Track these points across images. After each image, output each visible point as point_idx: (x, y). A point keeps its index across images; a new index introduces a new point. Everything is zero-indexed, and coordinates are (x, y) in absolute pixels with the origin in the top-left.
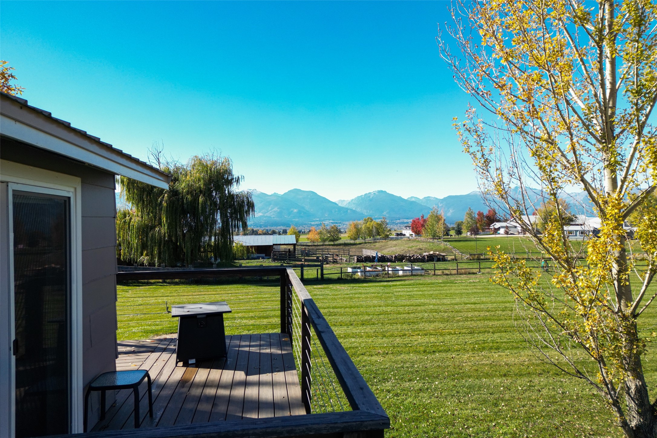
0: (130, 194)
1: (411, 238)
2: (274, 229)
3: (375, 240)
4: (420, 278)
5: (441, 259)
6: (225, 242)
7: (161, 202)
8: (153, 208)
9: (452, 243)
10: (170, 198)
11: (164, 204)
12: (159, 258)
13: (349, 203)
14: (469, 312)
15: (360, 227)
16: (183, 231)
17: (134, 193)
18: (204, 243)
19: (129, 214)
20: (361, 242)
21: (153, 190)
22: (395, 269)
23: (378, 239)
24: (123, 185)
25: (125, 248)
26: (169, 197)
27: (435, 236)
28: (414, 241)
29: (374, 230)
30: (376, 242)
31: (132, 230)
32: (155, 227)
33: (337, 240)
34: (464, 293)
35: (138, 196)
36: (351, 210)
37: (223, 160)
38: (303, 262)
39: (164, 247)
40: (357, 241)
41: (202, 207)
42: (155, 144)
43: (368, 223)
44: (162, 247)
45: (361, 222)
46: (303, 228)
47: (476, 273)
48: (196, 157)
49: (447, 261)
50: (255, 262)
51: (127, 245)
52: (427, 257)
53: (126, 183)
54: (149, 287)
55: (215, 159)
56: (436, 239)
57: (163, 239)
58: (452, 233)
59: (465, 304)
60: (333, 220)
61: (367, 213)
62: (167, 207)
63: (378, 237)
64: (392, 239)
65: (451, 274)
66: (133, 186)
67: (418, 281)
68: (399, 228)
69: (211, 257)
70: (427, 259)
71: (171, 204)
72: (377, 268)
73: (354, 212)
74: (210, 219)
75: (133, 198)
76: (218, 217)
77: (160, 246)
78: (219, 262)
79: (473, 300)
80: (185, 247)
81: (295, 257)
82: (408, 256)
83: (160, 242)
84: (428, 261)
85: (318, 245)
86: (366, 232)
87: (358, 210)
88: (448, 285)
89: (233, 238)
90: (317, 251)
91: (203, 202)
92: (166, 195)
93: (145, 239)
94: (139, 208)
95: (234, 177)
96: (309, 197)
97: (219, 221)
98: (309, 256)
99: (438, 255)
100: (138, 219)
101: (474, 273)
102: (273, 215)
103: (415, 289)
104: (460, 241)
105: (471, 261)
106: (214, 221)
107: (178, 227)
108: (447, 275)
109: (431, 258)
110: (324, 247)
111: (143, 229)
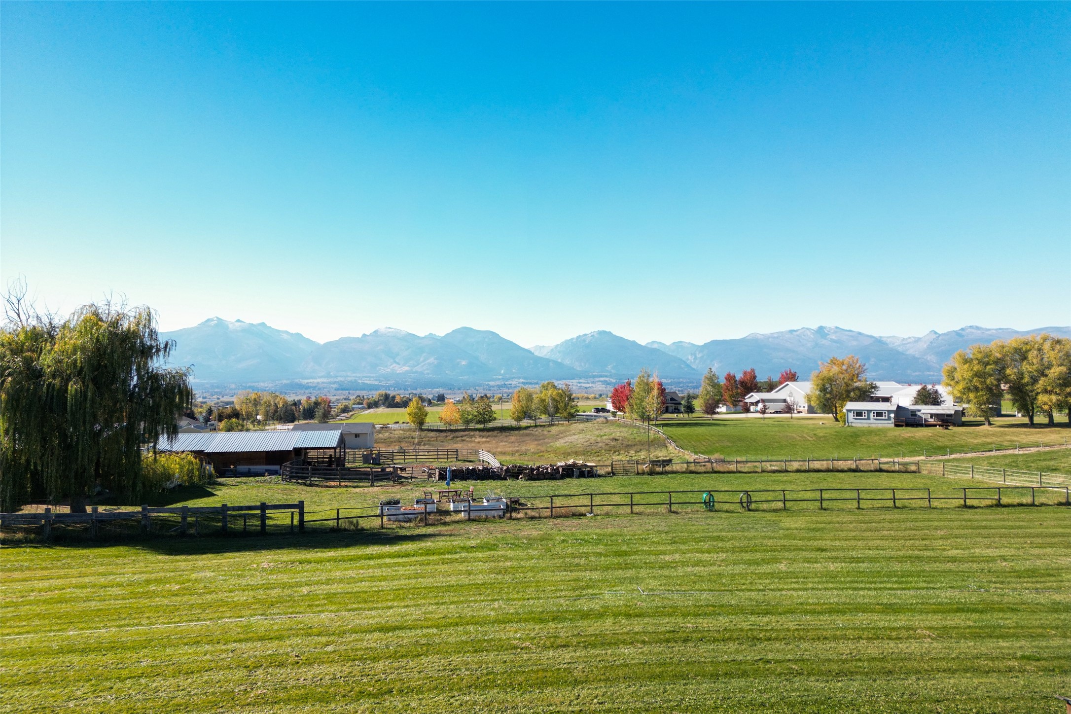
1: (610, 418)
3: (552, 420)
5: (586, 473)
13: (552, 350)
23: (556, 420)
26: (15, 383)
27: (644, 417)
28: (613, 423)
29: (552, 404)
30: (553, 425)
33: (490, 421)
40: (523, 424)
41: (75, 401)
49: (595, 476)
52: (563, 470)
56: (645, 421)
60: (525, 378)
61: (581, 368)
62: (8, 401)
63: (557, 416)
64: (580, 419)
70: (562, 474)
73: (559, 365)
82: (528, 469)
85: (456, 431)
86: (537, 408)
87: (567, 362)
91: (76, 391)
92: (9, 379)
96: (487, 340)
99: (582, 465)
102: (427, 369)
104: (685, 425)
109: (569, 472)
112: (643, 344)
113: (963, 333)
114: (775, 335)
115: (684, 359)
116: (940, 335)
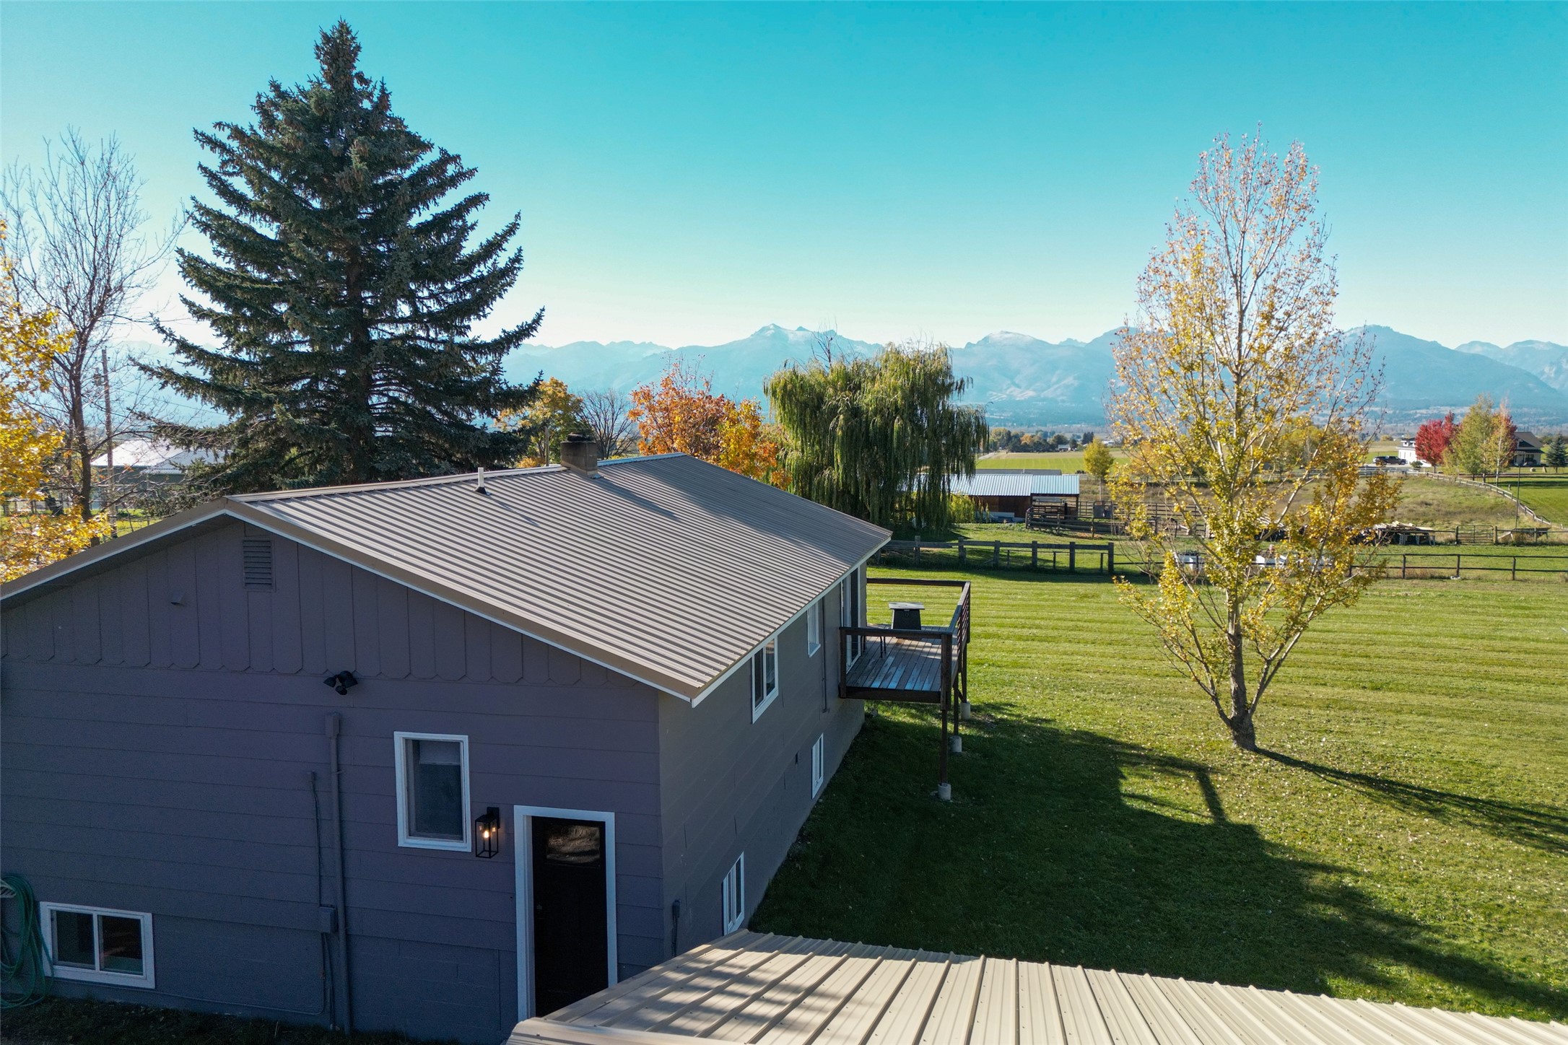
0: (785, 412)
1: (1414, 471)
5: (1418, 539)
8: (820, 438)
10: (849, 422)
11: (839, 432)
17: (792, 411)
18: (900, 495)
19: (783, 445)
21: (821, 407)
24: (775, 397)
26: (846, 420)
27: (1476, 471)
32: (823, 468)
35: (797, 416)
37: (935, 348)
38: (1090, 532)
41: (898, 438)
47: (1449, 578)
48: (890, 343)
52: (1383, 533)
62: (843, 438)
65: (1387, 578)
66: (791, 400)
80: (869, 504)
83: (831, 494)
89: (949, 489)
91: (900, 429)
92: (842, 417)
94: (799, 437)
95: (955, 381)
99: (1412, 529)
100: (796, 454)
101: (1442, 578)
102: (1062, 395)
111: (805, 470)
112: (1453, 347)
115: (1534, 373)
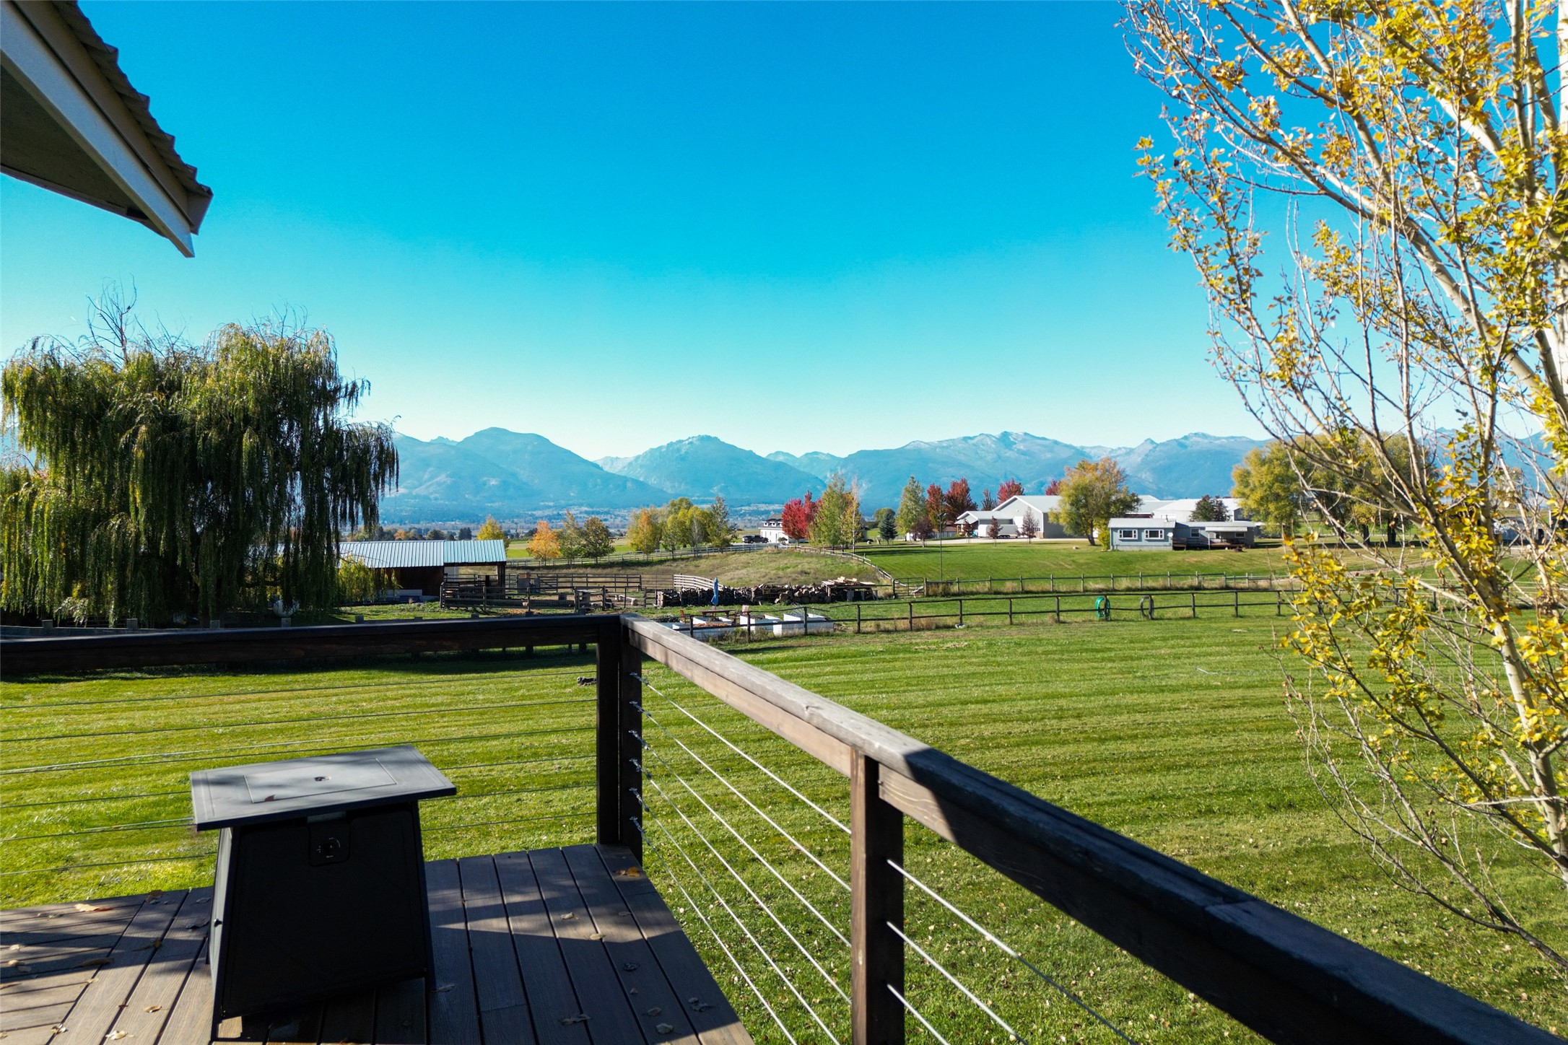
0: (32, 423)
1: (781, 546)
2: (437, 529)
3: (697, 551)
4: (826, 641)
5: (863, 595)
6: (316, 556)
7: (128, 446)
8: (102, 464)
9: (875, 558)
10: (156, 436)
11: (139, 453)
12: (121, 602)
13: (630, 464)
14: (981, 723)
15: (660, 521)
16: (193, 528)
17: (45, 420)
18: (254, 560)
19: (28, 479)
20: (663, 558)
21: (104, 414)
22: (762, 622)
23: (704, 551)
24: (12, 397)
25: (15, 576)
26: (152, 435)
27: (837, 542)
28: (789, 553)
29: (696, 529)
30: (700, 557)
31: (36, 524)
32: (108, 516)
33: (604, 553)
34: (947, 675)
35: (56, 430)
36: (636, 481)
37: (310, 336)
38: (525, 607)
39: (135, 571)
40: (655, 557)
41: (251, 462)
42: (111, 288)
43: (681, 513)
44: (129, 574)
45: (664, 509)
46: (514, 526)
47: (953, 627)
48: (232, 326)
49: (876, 598)
50: (394, 611)
51: (21, 565)
52: (832, 590)
53: (19, 394)
54: (89, 682)
55: (289, 333)
56: (838, 549)
57: (131, 551)
58: (875, 535)
59: (962, 704)
60: (590, 505)
61: (674, 489)
62: (145, 461)
63: (706, 545)
64: (737, 550)
65: (896, 631)
66: (43, 402)
67: (826, 650)
68: (749, 525)
69: (274, 599)
70: (831, 596)
71: (157, 453)
72: (718, 620)
73: (641, 485)
74: (272, 496)
75: (43, 436)
76: (296, 489)
77: (122, 569)
78: (296, 613)
79: (976, 693)
80: (197, 572)
81: (503, 597)
82: (786, 590)
83: (123, 557)
84: (833, 600)
85: (555, 567)
86: (675, 533)
87: (653, 481)
88: (901, 655)
89: (338, 548)
90: (560, 580)
91: (252, 448)
92: (143, 428)
93: (76, 551)
94: (60, 465)
95: (343, 384)
96: (529, 448)
97: (299, 499)
98: (539, 594)
99: (856, 584)
100: (54, 494)
101: (948, 627)
102: (435, 492)
103: (828, 669)
104: (892, 553)
105: (930, 599)
106: (284, 501)
107: (180, 517)
108: (888, 631)
109: (840, 594)
110: (572, 571)
111: (74, 521)
113: (1187, 442)
114: (945, 445)
115: (820, 477)
116: (1158, 445)
